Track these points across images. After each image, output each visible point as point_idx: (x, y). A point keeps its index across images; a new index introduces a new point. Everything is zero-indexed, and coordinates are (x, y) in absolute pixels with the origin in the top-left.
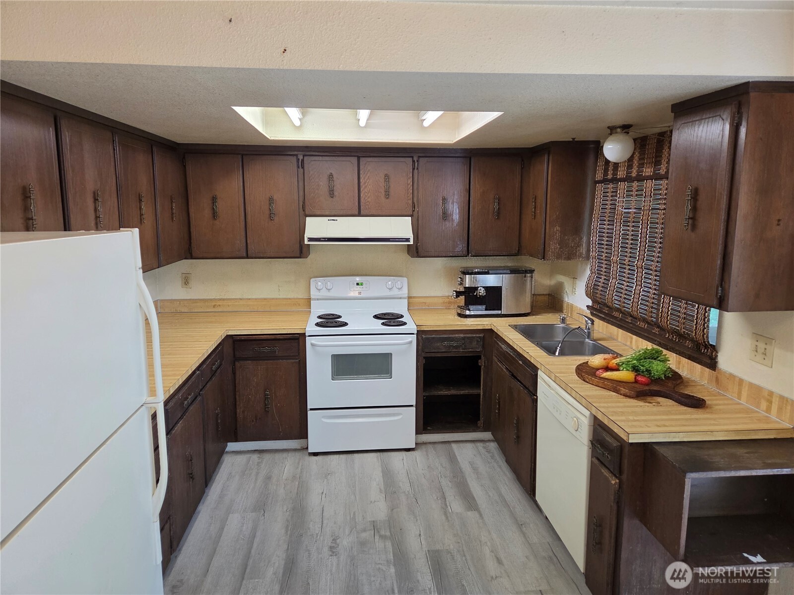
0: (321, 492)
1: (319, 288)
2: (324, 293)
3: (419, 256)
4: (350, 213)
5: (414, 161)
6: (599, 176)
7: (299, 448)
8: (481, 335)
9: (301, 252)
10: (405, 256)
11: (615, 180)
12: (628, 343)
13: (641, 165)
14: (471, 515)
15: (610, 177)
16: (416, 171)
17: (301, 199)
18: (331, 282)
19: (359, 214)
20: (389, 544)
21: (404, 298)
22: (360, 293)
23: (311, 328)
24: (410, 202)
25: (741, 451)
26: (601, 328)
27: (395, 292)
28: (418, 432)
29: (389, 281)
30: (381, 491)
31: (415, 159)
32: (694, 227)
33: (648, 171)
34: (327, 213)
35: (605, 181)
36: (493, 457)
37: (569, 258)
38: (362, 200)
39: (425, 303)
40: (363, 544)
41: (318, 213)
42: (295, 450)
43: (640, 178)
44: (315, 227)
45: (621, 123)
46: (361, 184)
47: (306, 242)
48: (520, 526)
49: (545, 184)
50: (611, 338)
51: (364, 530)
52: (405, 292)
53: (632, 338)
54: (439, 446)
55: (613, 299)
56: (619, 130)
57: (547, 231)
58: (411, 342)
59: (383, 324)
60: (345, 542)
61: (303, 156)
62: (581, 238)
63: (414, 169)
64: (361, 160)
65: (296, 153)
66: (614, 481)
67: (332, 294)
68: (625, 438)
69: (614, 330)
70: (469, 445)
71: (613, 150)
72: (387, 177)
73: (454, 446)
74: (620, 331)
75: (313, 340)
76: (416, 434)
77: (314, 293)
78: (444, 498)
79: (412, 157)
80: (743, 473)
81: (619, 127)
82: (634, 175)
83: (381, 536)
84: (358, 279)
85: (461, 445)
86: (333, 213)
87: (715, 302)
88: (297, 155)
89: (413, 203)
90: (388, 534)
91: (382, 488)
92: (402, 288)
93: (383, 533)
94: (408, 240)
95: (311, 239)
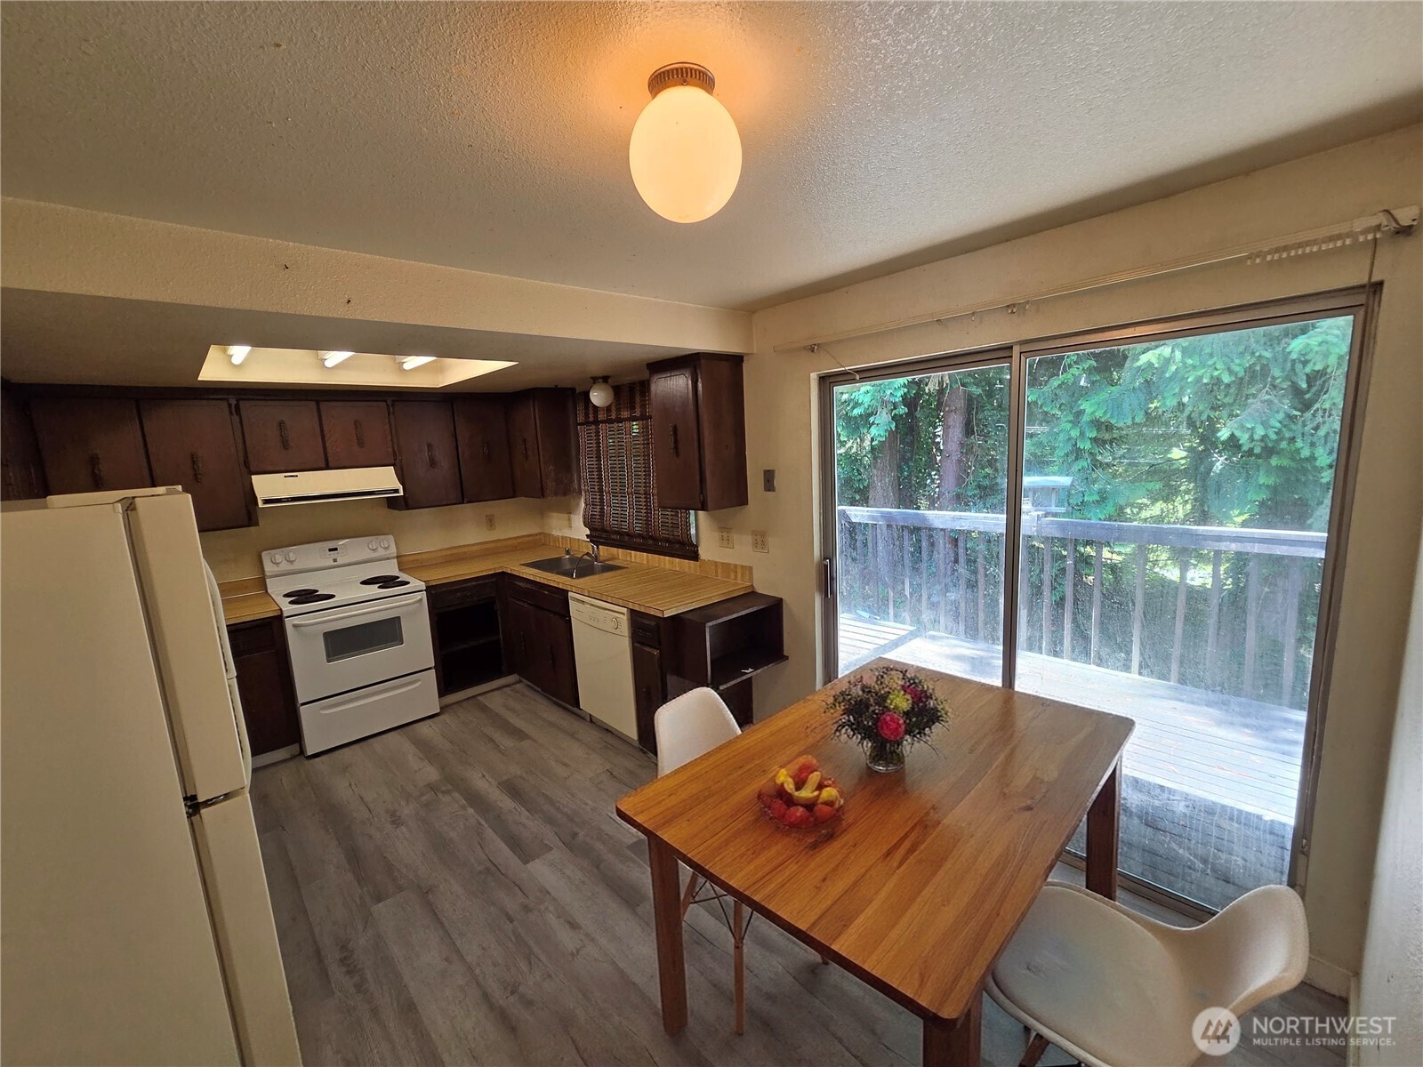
0: (348, 784)
1: (274, 562)
2: (285, 566)
3: (408, 508)
4: (315, 466)
5: (388, 405)
6: (581, 419)
7: (289, 757)
8: (494, 580)
9: (250, 518)
10: (386, 511)
11: (596, 422)
12: (629, 559)
13: (618, 410)
14: (526, 744)
15: (591, 419)
16: (392, 416)
17: (241, 454)
18: (293, 552)
19: (328, 467)
20: (456, 795)
21: (393, 558)
22: (335, 560)
23: (287, 608)
24: (390, 450)
25: (729, 605)
26: (605, 551)
27: (381, 553)
28: (441, 695)
29: (373, 541)
30: (421, 759)
31: (389, 403)
32: (677, 454)
33: (625, 414)
34: (282, 469)
35: (587, 423)
36: (523, 695)
37: (565, 494)
38: (329, 450)
39: (417, 560)
40: (427, 805)
41: (271, 469)
42: (285, 761)
43: (619, 420)
44: (267, 486)
45: (601, 375)
46: (325, 432)
47: (261, 505)
48: (572, 735)
49: (533, 427)
50: (613, 558)
51: (422, 795)
52: (393, 551)
53: (631, 554)
54: (465, 704)
55: (611, 522)
56: (600, 380)
57: (543, 470)
58: (421, 600)
59: (379, 587)
60: (407, 811)
61: (237, 401)
62: (573, 475)
63: (389, 414)
64: (321, 406)
65: (225, 397)
66: (656, 652)
67: (297, 566)
68: (660, 615)
69: (614, 550)
70: (496, 693)
71: (598, 397)
72: (357, 424)
73: (480, 698)
74: (620, 550)
75: (296, 620)
76: (439, 697)
77: (269, 568)
78: (491, 740)
79: (385, 401)
80: (735, 616)
81: (600, 378)
82: (613, 417)
83: (443, 792)
84: (332, 544)
85: (488, 695)
86: (291, 468)
87: (700, 506)
88: (227, 400)
89: (394, 452)
90: (450, 787)
91: (421, 755)
92: (389, 546)
93: (444, 789)
94: (396, 491)
95: (266, 501)
